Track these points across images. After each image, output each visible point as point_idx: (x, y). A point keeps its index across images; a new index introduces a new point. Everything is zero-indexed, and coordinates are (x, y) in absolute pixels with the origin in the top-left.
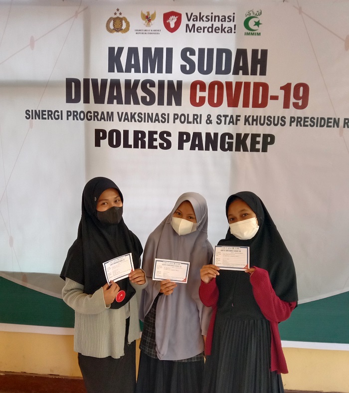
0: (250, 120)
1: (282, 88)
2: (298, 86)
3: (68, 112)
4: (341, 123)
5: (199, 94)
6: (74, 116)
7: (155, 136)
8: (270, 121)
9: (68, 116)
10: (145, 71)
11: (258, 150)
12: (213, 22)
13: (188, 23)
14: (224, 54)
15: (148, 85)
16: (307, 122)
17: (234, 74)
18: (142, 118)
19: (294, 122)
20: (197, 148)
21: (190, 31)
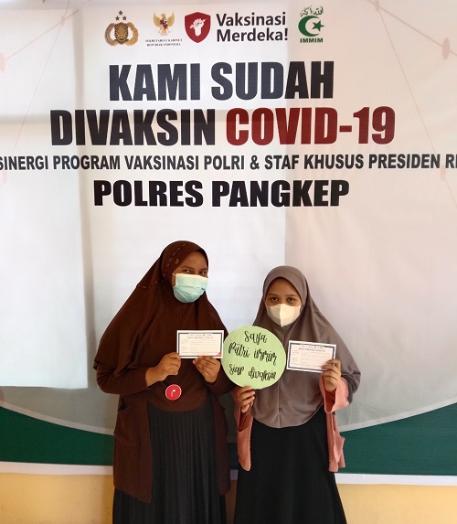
0: (313, 161)
1: (355, 115)
2: (378, 112)
3: (55, 157)
4: (443, 162)
5: (239, 127)
6: (64, 162)
7: (180, 188)
8: (340, 161)
9: (55, 163)
10: (162, 97)
11: (325, 204)
12: (255, 26)
13: (220, 28)
14: (272, 70)
15: (167, 117)
16: (394, 161)
17: (287, 97)
18: (160, 163)
19: (375, 161)
20: (239, 203)
21: (223, 40)
